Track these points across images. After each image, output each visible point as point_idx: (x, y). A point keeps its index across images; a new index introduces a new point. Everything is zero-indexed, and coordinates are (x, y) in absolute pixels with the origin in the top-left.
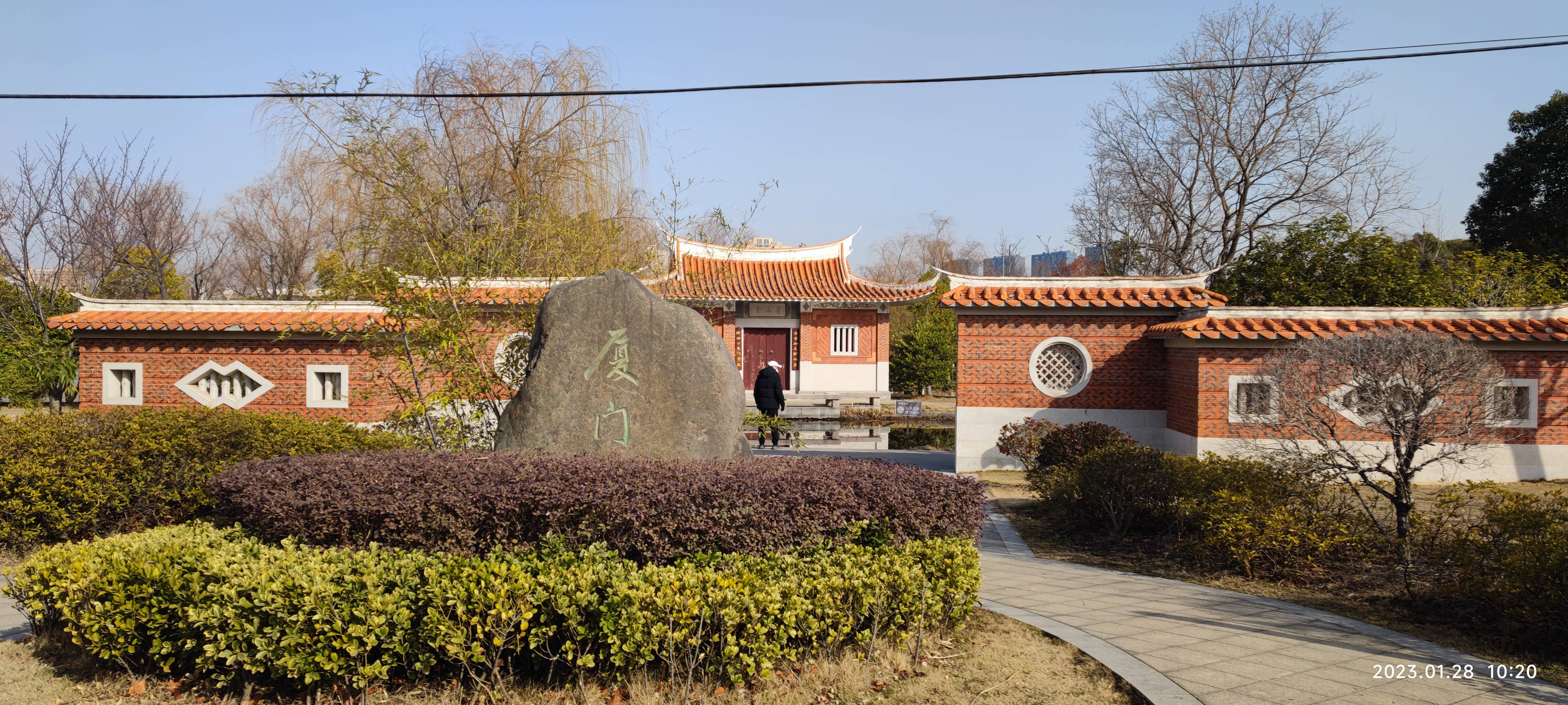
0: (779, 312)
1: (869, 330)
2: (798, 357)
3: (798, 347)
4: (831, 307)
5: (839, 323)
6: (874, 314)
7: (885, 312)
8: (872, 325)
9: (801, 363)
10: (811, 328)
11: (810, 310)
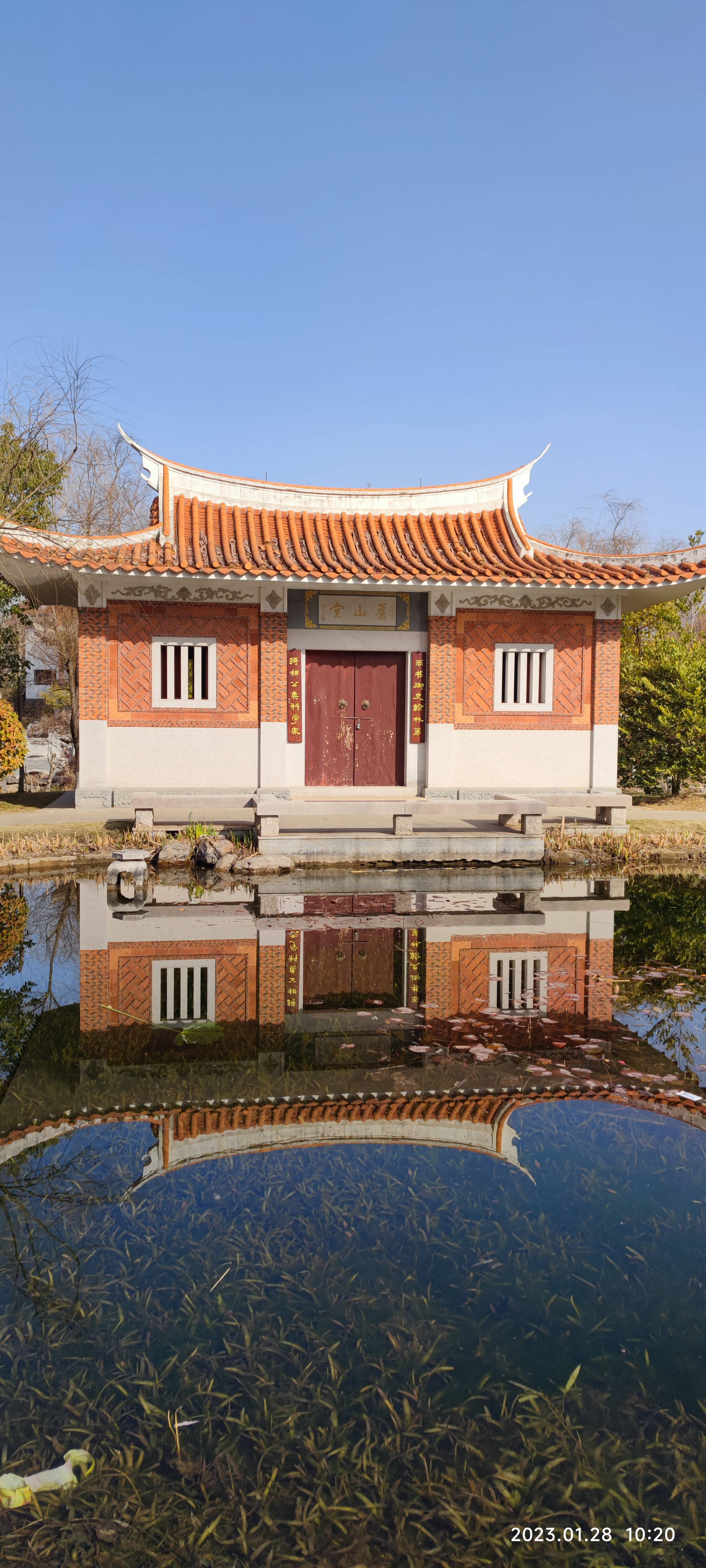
0: (382, 615)
1: (578, 656)
2: (424, 714)
3: (425, 692)
4: (496, 606)
5: (513, 641)
6: (587, 621)
7: (613, 616)
8: (583, 644)
9: (432, 728)
10: (453, 651)
11: (450, 611)
